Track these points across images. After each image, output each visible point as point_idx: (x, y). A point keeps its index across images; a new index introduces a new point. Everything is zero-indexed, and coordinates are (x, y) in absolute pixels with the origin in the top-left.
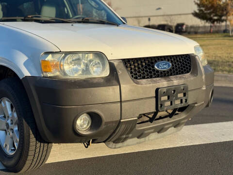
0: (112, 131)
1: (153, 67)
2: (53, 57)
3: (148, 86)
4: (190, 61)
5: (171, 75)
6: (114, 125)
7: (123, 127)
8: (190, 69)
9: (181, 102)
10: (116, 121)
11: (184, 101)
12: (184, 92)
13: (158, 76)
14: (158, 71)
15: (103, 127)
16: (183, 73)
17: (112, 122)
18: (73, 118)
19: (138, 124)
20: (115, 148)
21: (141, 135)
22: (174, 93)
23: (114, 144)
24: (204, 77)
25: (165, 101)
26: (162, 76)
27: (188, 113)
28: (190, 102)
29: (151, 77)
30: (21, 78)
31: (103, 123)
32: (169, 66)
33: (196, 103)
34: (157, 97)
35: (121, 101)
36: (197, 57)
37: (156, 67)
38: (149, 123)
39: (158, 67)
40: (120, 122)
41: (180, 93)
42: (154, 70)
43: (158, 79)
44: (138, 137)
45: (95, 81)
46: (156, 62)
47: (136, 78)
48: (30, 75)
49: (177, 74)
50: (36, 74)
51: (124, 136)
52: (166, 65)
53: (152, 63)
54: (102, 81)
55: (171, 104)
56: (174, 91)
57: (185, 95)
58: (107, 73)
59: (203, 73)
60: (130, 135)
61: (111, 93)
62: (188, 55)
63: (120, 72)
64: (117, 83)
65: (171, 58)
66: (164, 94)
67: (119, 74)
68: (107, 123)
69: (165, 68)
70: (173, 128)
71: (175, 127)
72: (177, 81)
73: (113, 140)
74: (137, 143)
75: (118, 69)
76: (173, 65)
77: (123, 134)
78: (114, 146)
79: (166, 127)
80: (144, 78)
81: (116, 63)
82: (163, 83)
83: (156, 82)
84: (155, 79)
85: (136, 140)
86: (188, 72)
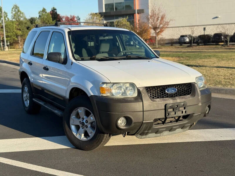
0: (138, 128)
1: (165, 91)
2: (106, 85)
3: (160, 103)
4: (191, 87)
5: (177, 96)
6: (139, 124)
7: (144, 126)
8: (191, 93)
9: (182, 113)
10: (140, 122)
11: (184, 112)
12: (184, 107)
13: (168, 97)
14: (167, 94)
15: (133, 125)
16: (185, 95)
17: (138, 122)
18: (117, 119)
19: (155, 124)
20: (141, 138)
21: (157, 132)
22: (177, 107)
23: (140, 136)
24: (200, 97)
25: (171, 112)
26: (170, 97)
27: (189, 119)
28: (188, 113)
29: (163, 97)
30: (89, 96)
31: (133, 123)
32: (175, 90)
33: (194, 114)
34: (165, 109)
35: (143, 111)
36: (196, 85)
37: (166, 91)
38: (162, 124)
39: (168, 91)
40: (143, 122)
41: (181, 107)
42: (165, 93)
43: (167, 98)
44: (156, 133)
45: (129, 99)
46: (167, 88)
47: (153, 98)
48: (93, 95)
49: (181, 95)
50: (97, 94)
51: (146, 131)
52: (173, 90)
53: (164, 89)
54: (133, 99)
55: (175, 114)
56: (177, 106)
57: (185, 108)
58: (136, 95)
59: (199, 95)
60: (150, 131)
61: (138, 106)
62: (190, 83)
63: (143, 95)
64: (141, 101)
65: (177, 86)
66: (171, 107)
67: (142, 95)
68: (135, 123)
69: (173, 92)
70: (180, 129)
71: (182, 128)
72: (179, 100)
73: (139, 133)
74: (155, 137)
75: (142, 93)
76: (178, 90)
77: (145, 130)
78: (140, 137)
79: (174, 127)
80: (158, 98)
81: (141, 90)
82: (170, 101)
83: (165, 100)
84: (165, 99)
85: (154, 134)
86: (189, 94)
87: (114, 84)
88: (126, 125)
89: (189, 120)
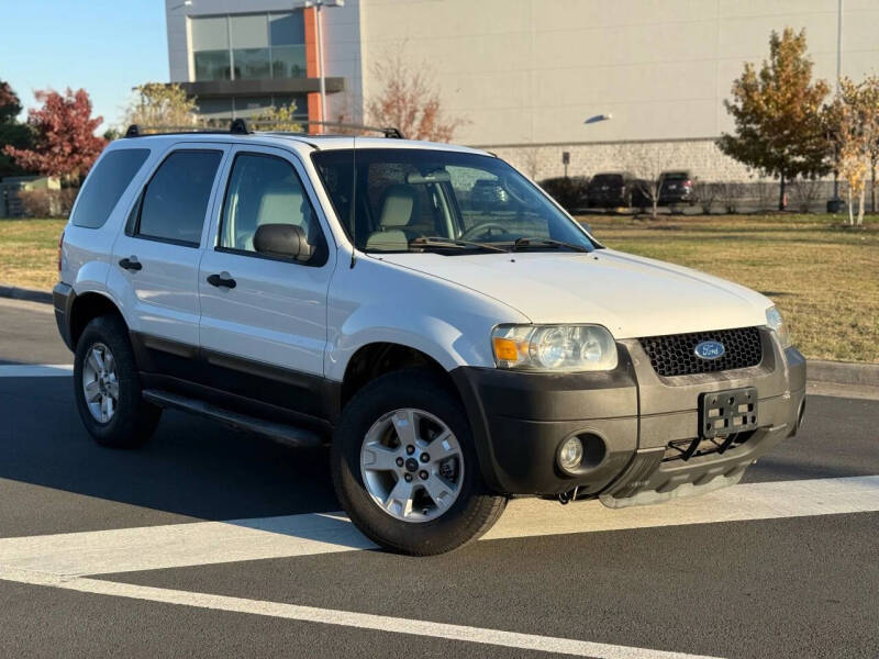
0: (619, 471)
1: (692, 352)
2: (515, 334)
3: (686, 388)
4: (759, 339)
5: (724, 368)
6: (625, 458)
7: (639, 463)
8: (759, 358)
9: (745, 422)
10: (629, 452)
11: (749, 420)
12: (750, 402)
13: (701, 371)
14: (700, 361)
15: (606, 461)
16: (745, 365)
17: (623, 453)
18: (557, 443)
19: (663, 460)
20: (616, 508)
21: (664, 486)
22: (732, 403)
23: (615, 500)
24: (786, 373)
25: (715, 418)
26: (707, 371)
27: (755, 444)
28: (761, 422)
29: (689, 372)
30: (448, 370)
31: (608, 454)
32: (720, 350)
33: (771, 426)
34: (701, 410)
35: (639, 416)
36: (772, 333)
37: (696, 352)
38: (681, 461)
39: (701, 353)
40: (635, 454)
41: (742, 404)
42: (694, 359)
43: (701, 375)
44: (658, 490)
45: (595, 378)
46: (696, 342)
47: (663, 374)
48: (465, 364)
49: (735, 367)
50: (480, 361)
51: (636, 484)
52: (714, 348)
53: (690, 346)
54: (606, 377)
55: (726, 425)
56: (732, 399)
57: (751, 408)
58: (609, 363)
59: (785, 365)
60: (647, 483)
61: (614, 401)
62: (754, 328)
63: (637, 363)
64: (633, 383)
65: (723, 336)
66: (714, 405)
67: (635, 365)
68: (613, 454)
69: (714, 355)
70: (722, 477)
71: (726, 475)
72: (735, 380)
73: (614, 492)
74: (656, 502)
75: (633, 357)
76: (727, 349)
77: (634, 480)
78: (613, 505)
79: (712, 471)
80: (676, 374)
81: (629, 346)
82: (711, 384)
83: (698, 381)
84: (694, 376)
85: (652, 495)
86: (755, 363)
87: (542, 327)
88: (582, 462)
89: (756, 448)
